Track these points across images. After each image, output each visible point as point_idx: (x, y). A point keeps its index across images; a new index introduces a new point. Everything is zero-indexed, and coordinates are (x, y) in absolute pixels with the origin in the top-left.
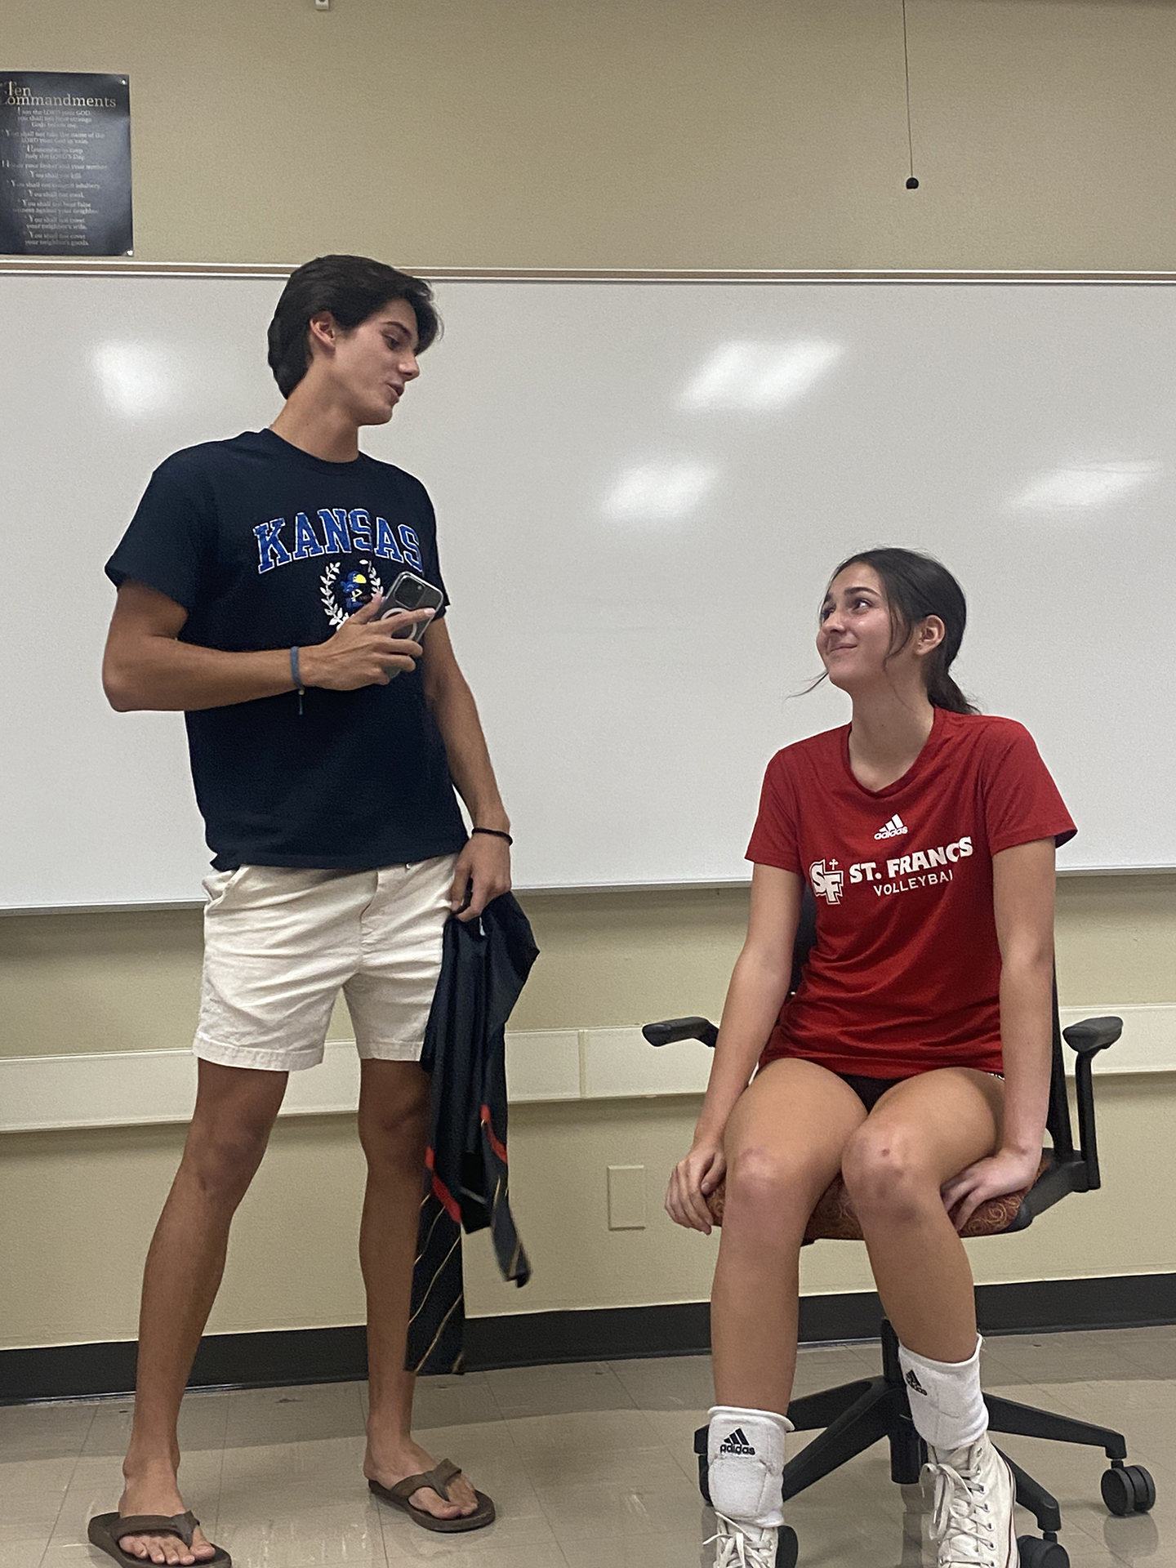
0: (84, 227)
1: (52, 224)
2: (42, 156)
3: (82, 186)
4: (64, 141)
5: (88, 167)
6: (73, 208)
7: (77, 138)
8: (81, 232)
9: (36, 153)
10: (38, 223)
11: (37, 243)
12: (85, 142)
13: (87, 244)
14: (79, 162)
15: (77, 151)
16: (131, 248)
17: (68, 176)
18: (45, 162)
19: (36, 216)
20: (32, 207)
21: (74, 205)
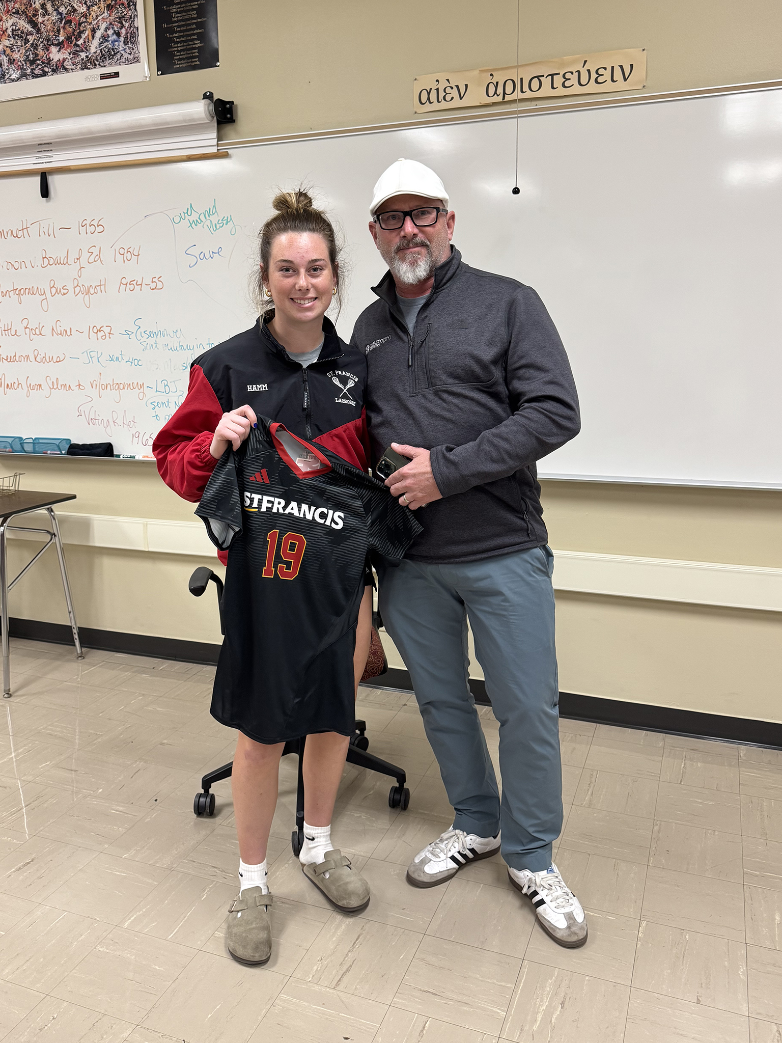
0: (197, 54)
1: (184, 54)
2: (180, 18)
3: (196, 31)
4: (188, 8)
5: (199, 20)
6: (192, 44)
7: (194, 5)
8: (195, 57)
9: (177, 17)
10: (179, 55)
11: (178, 66)
12: (197, 6)
13: (199, 63)
14: (194, 18)
15: (193, 12)
16: (218, 61)
17: (190, 27)
18: (180, 21)
19: (178, 51)
20: (176, 47)
21: (192, 43)
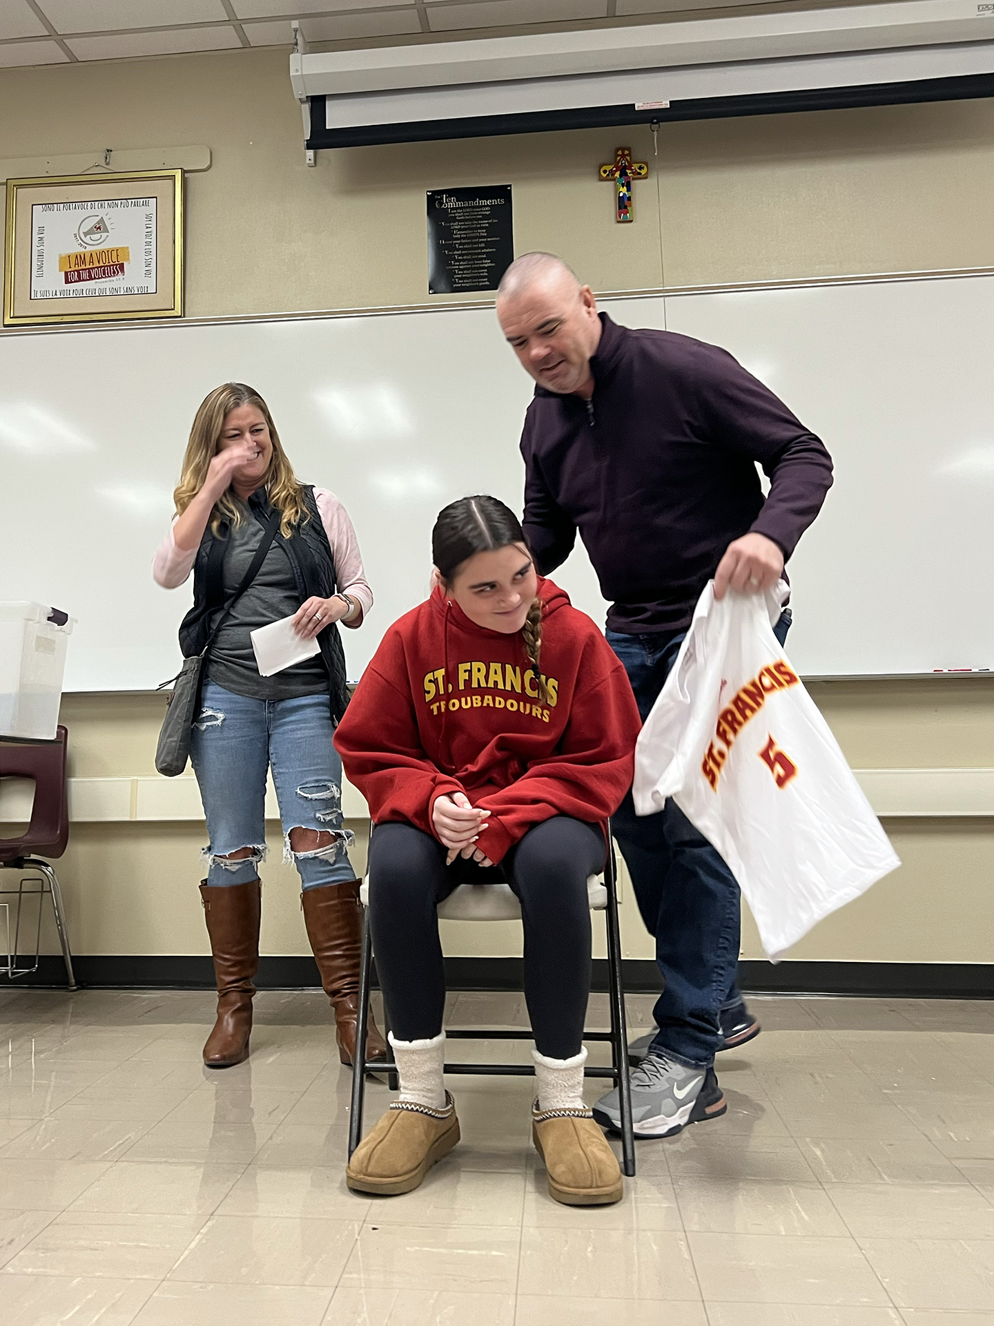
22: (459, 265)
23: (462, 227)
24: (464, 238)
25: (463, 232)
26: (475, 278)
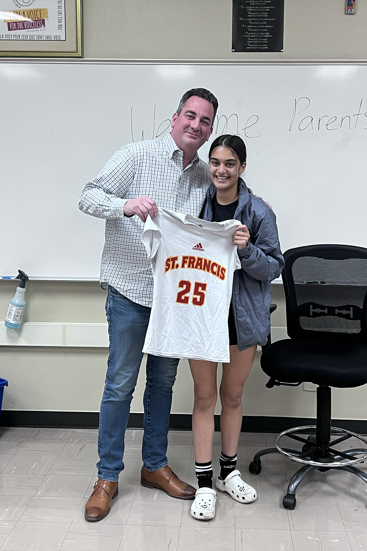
22: (251, 35)
23: (254, 10)
24: (254, 18)
25: (254, 13)
26: (260, 44)
